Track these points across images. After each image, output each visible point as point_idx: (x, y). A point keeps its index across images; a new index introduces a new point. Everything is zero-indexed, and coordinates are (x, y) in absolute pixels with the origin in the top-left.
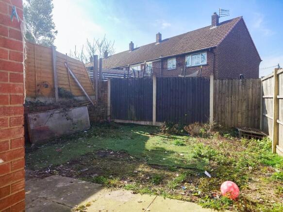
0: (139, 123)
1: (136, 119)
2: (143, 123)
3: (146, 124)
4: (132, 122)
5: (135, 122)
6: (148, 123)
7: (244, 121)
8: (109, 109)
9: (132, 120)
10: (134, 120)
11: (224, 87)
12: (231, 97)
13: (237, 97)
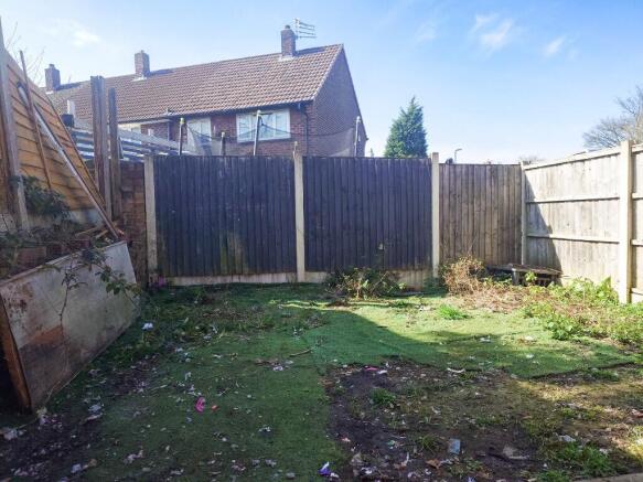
0: (255, 279)
1: (246, 270)
2: (267, 279)
3: (276, 281)
4: (236, 280)
5: (243, 280)
6: (282, 278)
7: (495, 251)
8: (152, 248)
9: (233, 273)
10: (241, 274)
11: (459, 182)
12: (473, 203)
13: (483, 203)
